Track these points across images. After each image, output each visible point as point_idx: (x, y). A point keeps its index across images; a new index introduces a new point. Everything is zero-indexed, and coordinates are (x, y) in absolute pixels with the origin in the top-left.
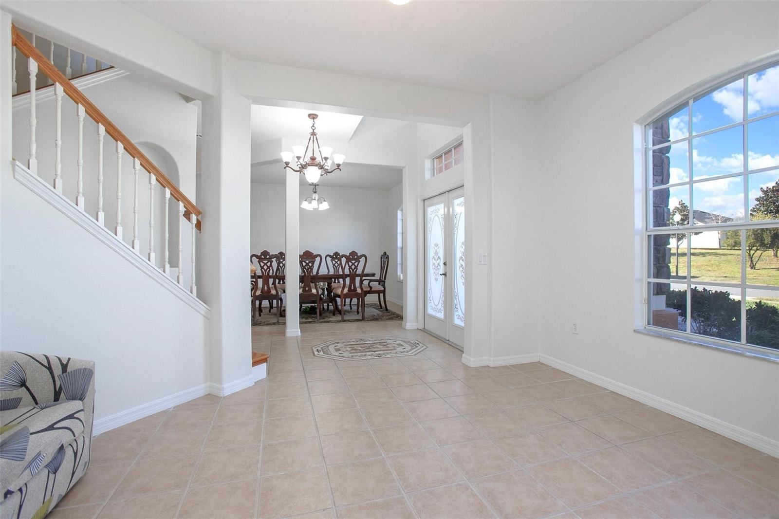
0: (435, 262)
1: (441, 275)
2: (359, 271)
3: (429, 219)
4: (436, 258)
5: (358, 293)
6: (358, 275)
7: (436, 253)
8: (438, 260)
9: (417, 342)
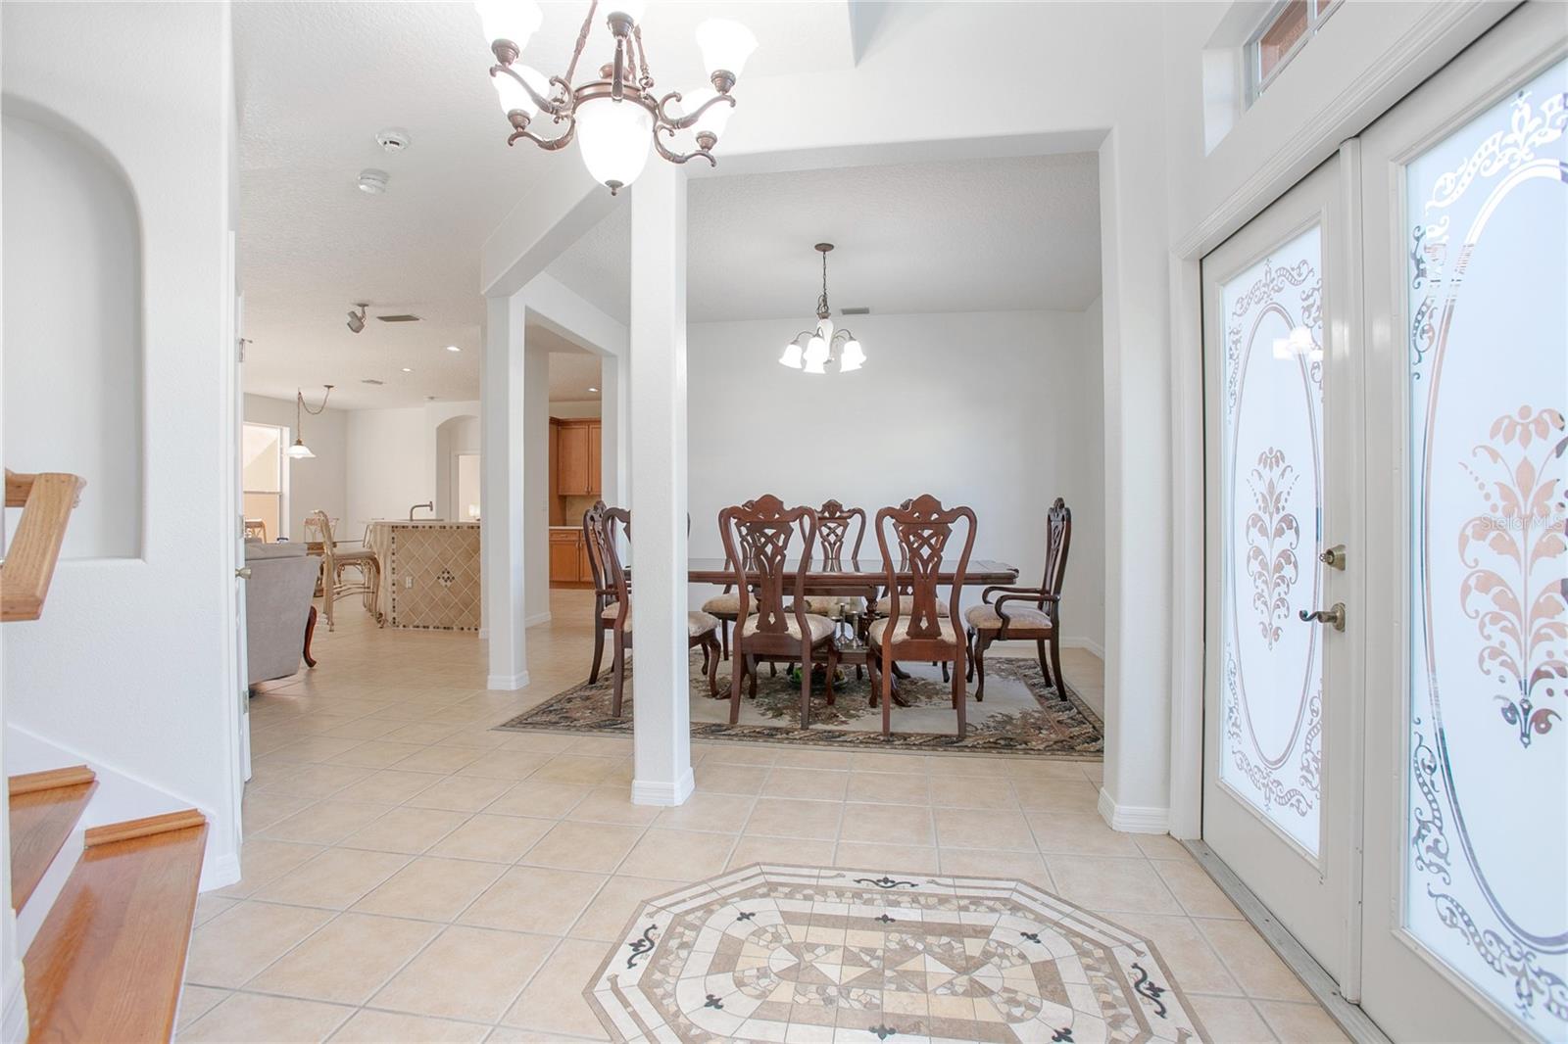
0: (1262, 542)
1: (1303, 616)
2: (949, 563)
3: (1229, 339)
4: (1272, 523)
5: (945, 645)
6: (946, 579)
7: (1273, 499)
8: (1280, 533)
9: (1157, 978)
